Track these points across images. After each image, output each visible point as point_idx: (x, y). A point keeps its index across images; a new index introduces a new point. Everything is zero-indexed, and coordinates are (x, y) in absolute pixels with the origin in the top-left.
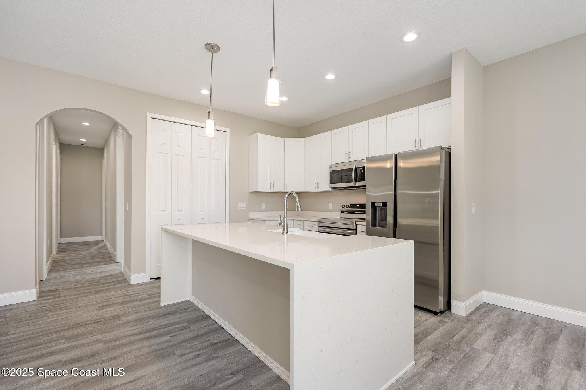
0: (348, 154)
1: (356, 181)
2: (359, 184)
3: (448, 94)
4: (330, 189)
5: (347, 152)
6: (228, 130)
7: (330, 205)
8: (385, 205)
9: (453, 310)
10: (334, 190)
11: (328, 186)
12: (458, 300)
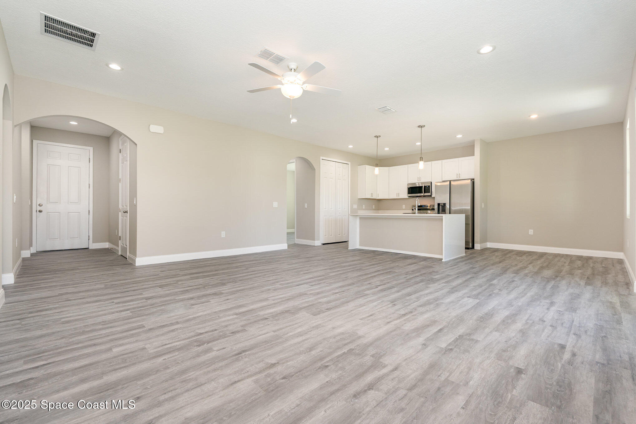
0: (419, 178)
1: (424, 193)
2: (426, 194)
3: (473, 154)
4: (407, 197)
5: (419, 177)
6: (350, 163)
7: (404, 207)
8: (445, 204)
9: (476, 248)
10: (409, 197)
11: (407, 195)
12: (477, 243)
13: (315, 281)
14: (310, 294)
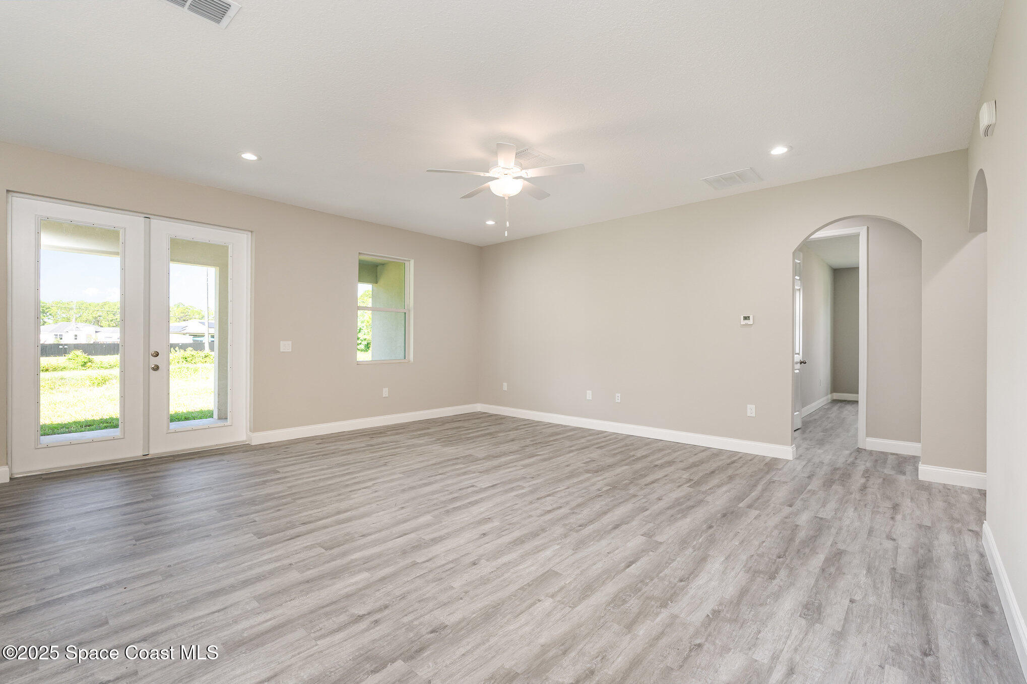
13: (467, 496)
14: (474, 472)
